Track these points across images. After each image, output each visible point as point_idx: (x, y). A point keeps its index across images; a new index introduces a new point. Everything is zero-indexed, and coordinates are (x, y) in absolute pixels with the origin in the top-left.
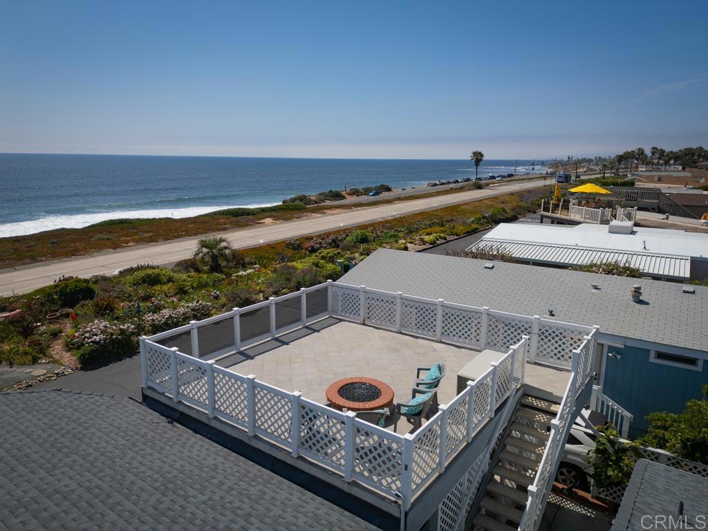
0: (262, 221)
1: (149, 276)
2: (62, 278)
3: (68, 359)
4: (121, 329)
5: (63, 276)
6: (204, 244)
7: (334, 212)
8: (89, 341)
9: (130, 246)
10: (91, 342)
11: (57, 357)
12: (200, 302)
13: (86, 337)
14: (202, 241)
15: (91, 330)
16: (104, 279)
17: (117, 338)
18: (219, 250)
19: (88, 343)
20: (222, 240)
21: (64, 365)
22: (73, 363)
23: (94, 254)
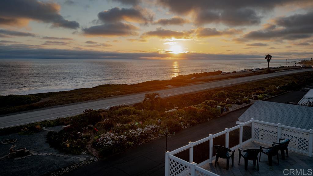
0: (167, 86)
1: (126, 110)
2: (86, 110)
3: (95, 153)
4: (120, 138)
5: (87, 109)
6: (148, 96)
7: (200, 83)
8: (106, 143)
9: (111, 96)
10: (107, 144)
11: (90, 151)
12: (154, 125)
13: (104, 141)
14: (147, 94)
15: (107, 138)
16: (104, 111)
17: (118, 143)
18: (155, 99)
19: (105, 144)
20: (156, 94)
21: (94, 156)
22: (98, 155)
23: (97, 100)
